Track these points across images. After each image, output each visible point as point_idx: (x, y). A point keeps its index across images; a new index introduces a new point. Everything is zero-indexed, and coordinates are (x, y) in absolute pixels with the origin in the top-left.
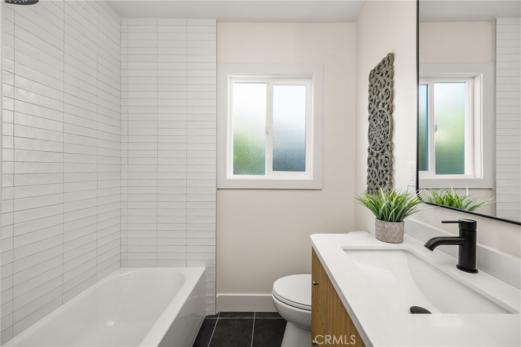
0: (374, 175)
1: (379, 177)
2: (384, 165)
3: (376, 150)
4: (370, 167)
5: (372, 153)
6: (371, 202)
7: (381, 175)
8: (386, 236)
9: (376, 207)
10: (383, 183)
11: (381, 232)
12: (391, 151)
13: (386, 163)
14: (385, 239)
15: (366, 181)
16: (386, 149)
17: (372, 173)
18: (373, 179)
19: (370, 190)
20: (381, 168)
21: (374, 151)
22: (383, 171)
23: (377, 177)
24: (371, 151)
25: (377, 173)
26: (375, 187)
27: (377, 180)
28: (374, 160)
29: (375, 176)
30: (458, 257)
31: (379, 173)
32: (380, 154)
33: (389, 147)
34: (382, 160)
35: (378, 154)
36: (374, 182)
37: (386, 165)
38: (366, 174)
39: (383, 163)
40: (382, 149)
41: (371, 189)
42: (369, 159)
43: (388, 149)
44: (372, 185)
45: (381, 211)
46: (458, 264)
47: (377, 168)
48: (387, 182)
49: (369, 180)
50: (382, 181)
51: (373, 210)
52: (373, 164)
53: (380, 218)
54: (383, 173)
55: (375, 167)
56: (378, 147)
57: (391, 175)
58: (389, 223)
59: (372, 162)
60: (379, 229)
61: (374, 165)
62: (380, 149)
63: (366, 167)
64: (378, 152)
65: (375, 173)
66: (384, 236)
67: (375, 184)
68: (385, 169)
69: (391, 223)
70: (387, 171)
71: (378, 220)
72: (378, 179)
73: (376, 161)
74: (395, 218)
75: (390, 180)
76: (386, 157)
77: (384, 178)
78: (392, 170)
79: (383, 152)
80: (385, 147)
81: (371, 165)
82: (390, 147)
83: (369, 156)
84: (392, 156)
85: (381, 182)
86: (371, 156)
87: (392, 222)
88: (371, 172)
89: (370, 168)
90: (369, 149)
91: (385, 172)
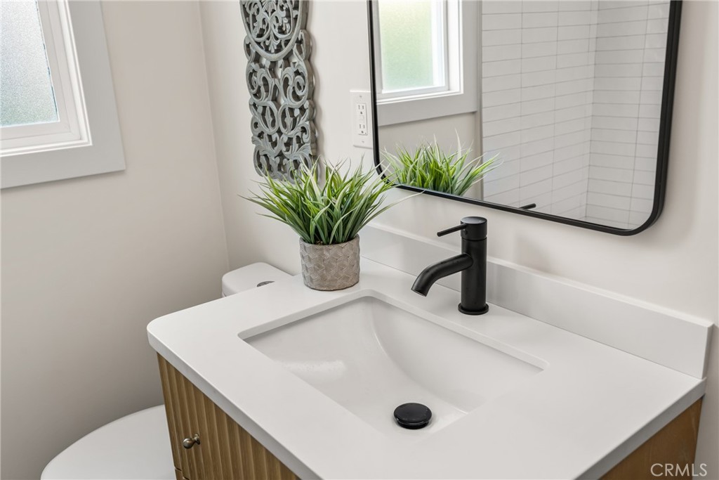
0: (269, 119)
1: (285, 125)
2: (294, 93)
3: (267, 49)
4: (255, 95)
5: (257, 59)
6: (287, 204)
7: (289, 120)
8: (329, 278)
9: (298, 214)
10: (294, 141)
11: (316, 270)
12: (308, 59)
13: (300, 88)
14: (327, 283)
15: (249, 133)
16: (295, 49)
17: (263, 114)
18: (270, 131)
19: (263, 159)
20: (287, 101)
21: (262, 52)
22: (291, 110)
23: (279, 124)
24: (253, 51)
25: (278, 114)
26: (276, 151)
27: (279, 132)
28: (264, 79)
29: (274, 122)
30: (460, 290)
31: (284, 115)
32: (281, 62)
33: (303, 47)
34: (286, 80)
35: (274, 64)
36: (270, 137)
37: (299, 93)
38: (247, 116)
39: (290, 89)
40: (285, 51)
41: (266, 155)
42: (251, 75)
43: (301, 52)
44: (266, 147)
45: (313, 224)
46: (460, 302)
47: (275, 100)
48: (306, 138)
49: (258, 131)
50: (293, 134)
51: (295, 224)
52: (262, 89)
53: (313, 241)
54: (292, 115)
55: (270, 97)
56: (274, 44)
57: (313, 120)
58: (331, 247)
59: (261, 83)
60: (310, 266)
61: (267, 91)
62: (279, 49)
63: (246, 96)
64: (274, 57)
65: (272, 114)
66: (323, 278)
67: (274, 144)
68: (298, 104)
69: (336, 246)
70: (302, 109)
71: (307, 245)
72: (283, 130)
73: (271, 82)
74: (343, 235)
75: (313, 132)
76: (297, 73)
77: (298, 130)
78: (314, 107)
79: (287, 59)
80: (292, 45)
81: (259, 91)
82: (306, 46)
83: (249, 66)
84: (312, 71)
85: (290, 139)
86: (254, 66)
87: (338, 243)
88: (260, 109)
89: (257, 101)
90: (248, 46)
91: (297, 112)
